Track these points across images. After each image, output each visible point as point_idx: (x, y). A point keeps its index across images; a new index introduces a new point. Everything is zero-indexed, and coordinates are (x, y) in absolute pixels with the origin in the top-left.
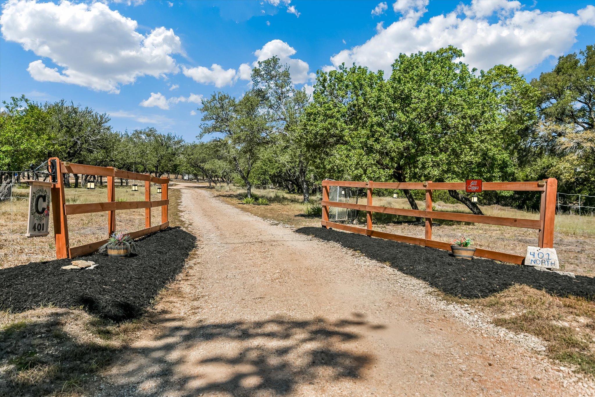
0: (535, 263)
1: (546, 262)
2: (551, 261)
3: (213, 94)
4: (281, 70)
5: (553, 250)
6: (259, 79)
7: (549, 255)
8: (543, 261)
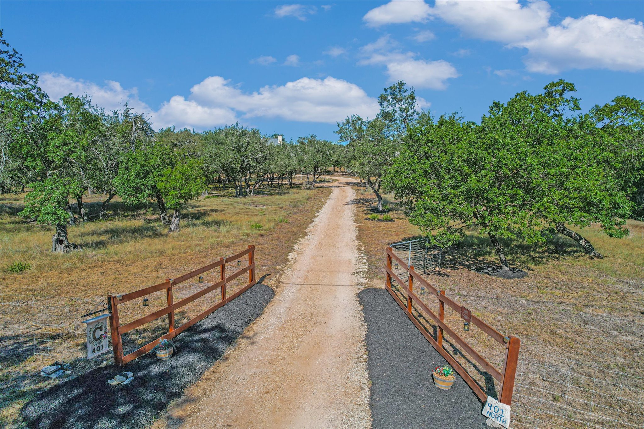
0: (490, 415)
1: (499, 418)
2: (503, 418)
3: (347, 118)
4: (407, 94)
5: (508, 408)
6: (385, 104)
7: (503, 411)
8: (497, 416)
